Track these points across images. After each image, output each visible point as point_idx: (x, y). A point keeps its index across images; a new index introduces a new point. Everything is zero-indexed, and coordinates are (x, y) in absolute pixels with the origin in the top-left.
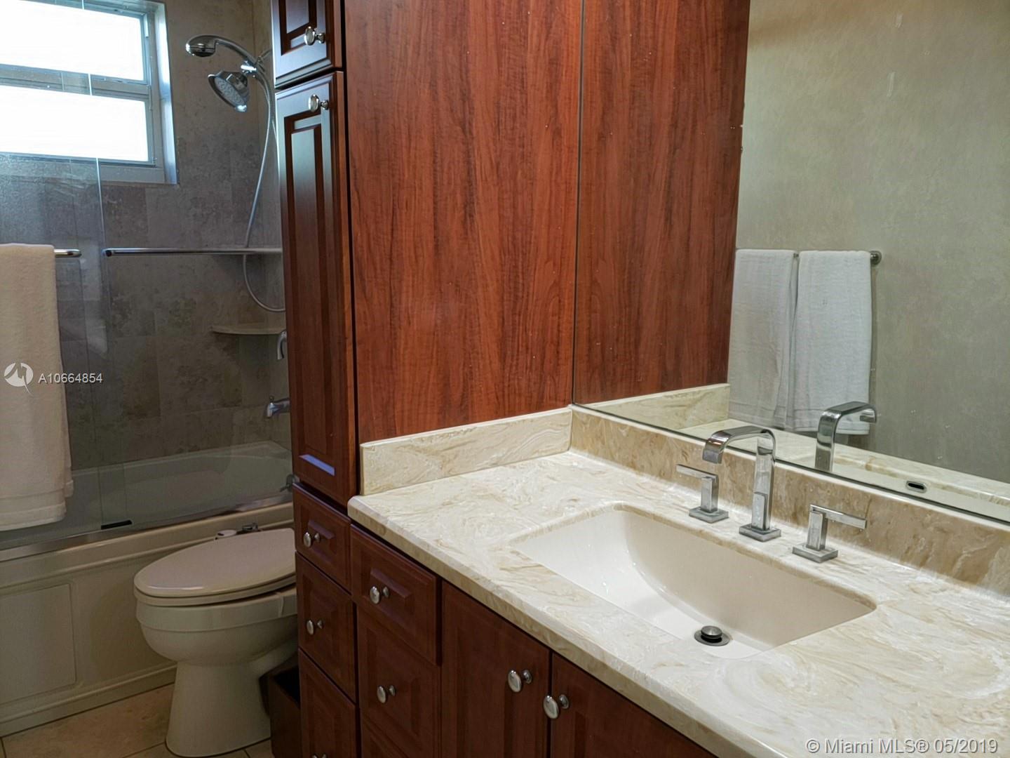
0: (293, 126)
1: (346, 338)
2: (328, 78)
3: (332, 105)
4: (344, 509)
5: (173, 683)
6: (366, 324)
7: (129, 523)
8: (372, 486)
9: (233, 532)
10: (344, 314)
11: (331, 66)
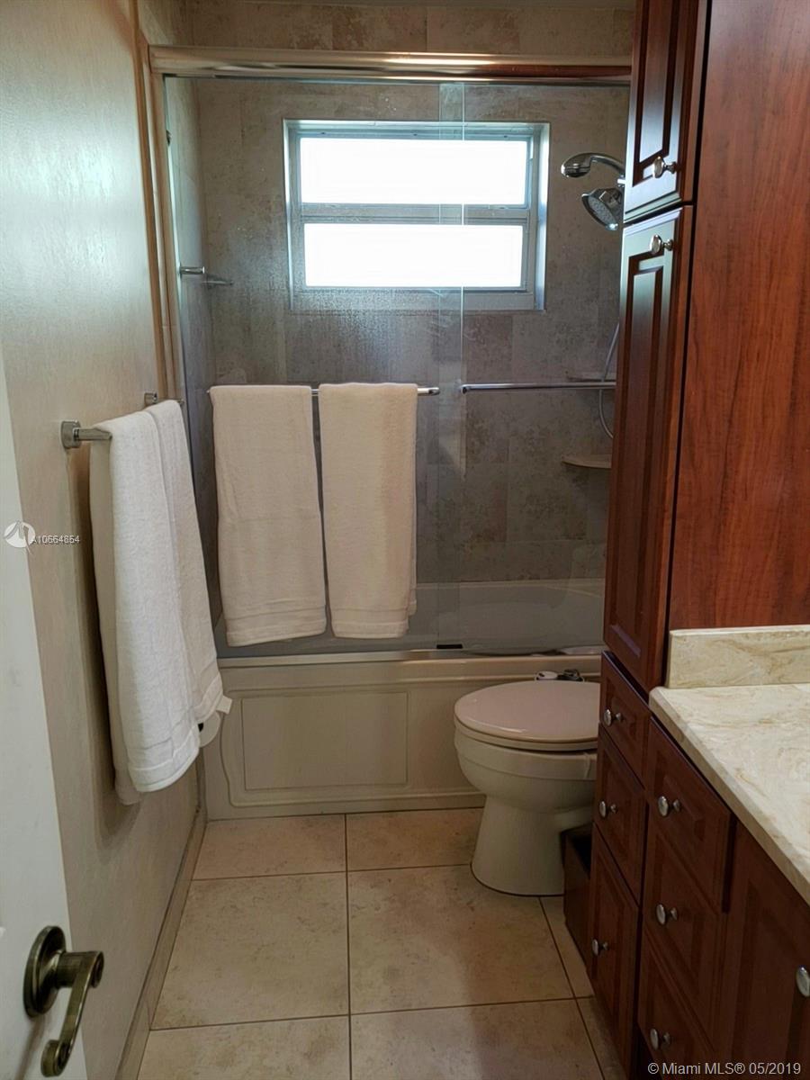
0: (637, 266)
1: (664, 511)
2: (675, 214)
3: (676, 246)
4: (646, 697)
5: (483, 807)
6: (690, 496)
7: (460, 646)
8: (680, 679)
9: (555, 675)
10: (665, 483)
11: (679, 200)
